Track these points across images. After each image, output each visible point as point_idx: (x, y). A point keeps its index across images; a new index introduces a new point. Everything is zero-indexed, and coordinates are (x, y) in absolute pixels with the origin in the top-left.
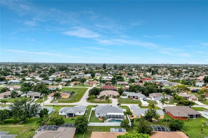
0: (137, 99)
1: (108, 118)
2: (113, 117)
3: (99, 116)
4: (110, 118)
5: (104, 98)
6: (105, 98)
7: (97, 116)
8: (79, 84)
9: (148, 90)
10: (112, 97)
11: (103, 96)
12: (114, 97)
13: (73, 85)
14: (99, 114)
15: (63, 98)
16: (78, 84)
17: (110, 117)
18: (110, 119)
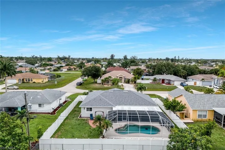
0: (169, 84)
1: (114, 120)
2: (133, 116)
3: (91, 115)
4: (120, 120)
5: (108, 82)
6: (110, 83)
7: (85, 114)
8: (75, 69)
9: (186, 71)
10: (123, 82)
11: (107, 78)
12: (128, 82)
13: (66, 70)
14: (91, 109)
15: (34, 82)
16: (73, 69)
17: (121, 116)
18: (122, 124)
